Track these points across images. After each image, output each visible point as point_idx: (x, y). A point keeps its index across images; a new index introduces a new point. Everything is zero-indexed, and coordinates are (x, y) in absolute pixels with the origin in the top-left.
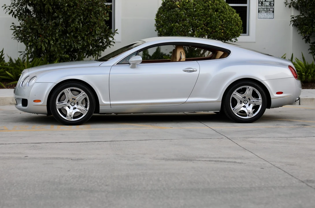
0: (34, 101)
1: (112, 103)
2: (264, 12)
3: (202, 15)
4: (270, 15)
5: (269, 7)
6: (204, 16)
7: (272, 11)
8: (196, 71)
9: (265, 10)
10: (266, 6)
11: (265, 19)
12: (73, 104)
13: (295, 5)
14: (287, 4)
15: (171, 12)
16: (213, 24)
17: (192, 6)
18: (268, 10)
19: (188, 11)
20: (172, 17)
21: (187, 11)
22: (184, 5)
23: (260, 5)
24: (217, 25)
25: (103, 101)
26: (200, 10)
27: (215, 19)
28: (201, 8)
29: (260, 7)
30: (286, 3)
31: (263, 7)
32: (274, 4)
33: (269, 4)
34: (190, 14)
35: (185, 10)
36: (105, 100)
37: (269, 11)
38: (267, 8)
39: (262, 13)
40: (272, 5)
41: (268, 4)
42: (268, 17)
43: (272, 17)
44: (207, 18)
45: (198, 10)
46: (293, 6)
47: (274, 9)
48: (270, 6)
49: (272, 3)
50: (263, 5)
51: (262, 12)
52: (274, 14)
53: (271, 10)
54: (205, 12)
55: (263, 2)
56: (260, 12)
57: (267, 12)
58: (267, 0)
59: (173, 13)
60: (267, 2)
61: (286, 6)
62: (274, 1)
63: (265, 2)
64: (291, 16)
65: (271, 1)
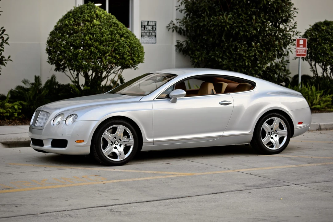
0: (77, 141)
1: (155, 139)
2: (146, 36)
3: (109, 40)
4: (152, 40)
5: (151, 31)
6: (112, 42)
7: (155, 36)
8: (231, 104)
9: (148, 34)
10: (148, 30)
11: (148, 44)
12: (117, 143)
13: (178, 30)
14: (170, 29)
15: (74, 37)
16: (121, 50)
17: (98, 31)
18: (151, 34)
19: (95, 36)
20: (76, 42)
21: (93, 36)
22: (89, 29)
23: (143, 29)
24: (125, 52)
25: (147, 139)
26: (108, 35)
27: (123, 45)
28: (108, 33)
29: (143, 31)
30: (168, 27)
31: (146, 31)
32: (156, 28)
33: (151, 28)
34: (96, 39)
35: (91, 35)
36: (149, 137)
37: (152, 36)
38: (149, 33)
39: (144, 38)
40: (154, 29)
41: (150, 28)
42: (151, 42)
43: (155, 42)
44: (115, 43)
45: (105, 35)
46: (176, 31)
47: (156, 33)
48: (152, 30)
49: (154, 27)
50: (146, 29)
51: (145, 36)
52: (156, 39)
53: (154, 34)
54: (112, 37)
55: (146, 26)
56: (143, 36)
57: (149, 36)
58: (149, 24)
59: (76, 37)
60: (149, 27)
61: (169, 30)
62: (156, 25)
63: (148, 26)
64: (177, 41)
65: (153, 25)
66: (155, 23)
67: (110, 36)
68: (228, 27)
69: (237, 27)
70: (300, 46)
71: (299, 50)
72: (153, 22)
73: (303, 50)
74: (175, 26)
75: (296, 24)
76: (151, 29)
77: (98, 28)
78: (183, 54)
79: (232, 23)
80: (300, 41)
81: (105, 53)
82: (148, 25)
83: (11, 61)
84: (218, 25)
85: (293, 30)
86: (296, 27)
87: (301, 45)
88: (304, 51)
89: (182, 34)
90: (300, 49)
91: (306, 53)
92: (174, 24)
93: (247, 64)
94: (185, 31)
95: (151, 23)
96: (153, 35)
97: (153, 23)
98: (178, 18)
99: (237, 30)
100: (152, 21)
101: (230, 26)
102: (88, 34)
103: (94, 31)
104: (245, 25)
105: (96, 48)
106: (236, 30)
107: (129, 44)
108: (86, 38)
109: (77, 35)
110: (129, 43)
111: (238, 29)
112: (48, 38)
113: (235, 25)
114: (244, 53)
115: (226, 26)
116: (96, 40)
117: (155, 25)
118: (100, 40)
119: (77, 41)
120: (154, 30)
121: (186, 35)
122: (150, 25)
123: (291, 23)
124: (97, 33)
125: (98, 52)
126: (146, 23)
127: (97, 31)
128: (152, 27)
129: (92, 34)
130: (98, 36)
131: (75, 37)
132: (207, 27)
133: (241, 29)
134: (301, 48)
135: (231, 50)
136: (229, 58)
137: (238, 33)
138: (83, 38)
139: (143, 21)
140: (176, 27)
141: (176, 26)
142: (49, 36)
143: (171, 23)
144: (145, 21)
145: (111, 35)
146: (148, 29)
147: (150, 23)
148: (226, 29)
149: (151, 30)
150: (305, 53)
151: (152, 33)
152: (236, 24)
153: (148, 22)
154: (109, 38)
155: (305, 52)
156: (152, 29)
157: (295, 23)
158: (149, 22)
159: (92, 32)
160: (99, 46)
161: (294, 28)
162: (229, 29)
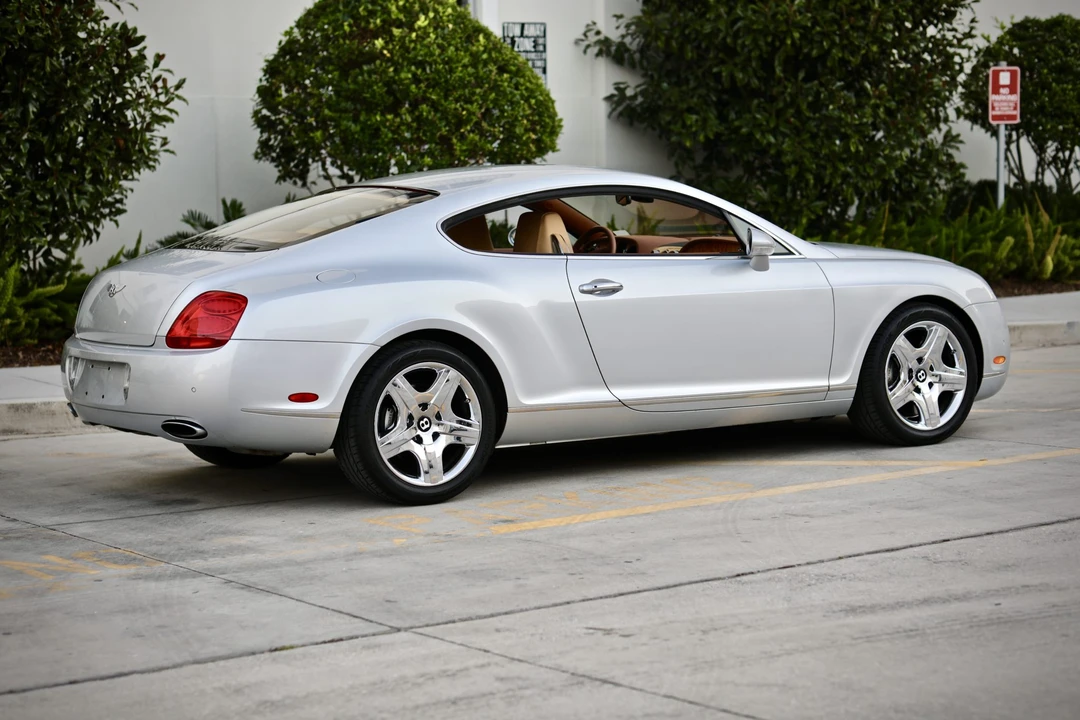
3: (470, 83)
5: (533, 56)
6: (478, 87)
7: (541, 70)
10: (524, 51)
13: (613, 50)
14: (588, 47)
15: (363, 76)
17: (437, 54)
19: (428, 71)
21: (424, 70)
22: (408, 50)
24: (516, 119)
26: (465, 66)
27: (510, 97)
28: (466, 61)
30: (582, 40)
32: (545, 46)
33: (533, 44)
34: (434, 79)
35: (417, 68)
37: (533, 70)
38: (527, 60)
40: (541, 48)
41: (528, 44)
45: (457, 68)
46: (609, 54)
47: (545, 60)
48: (536, 51)
49: (541, 41)
50: (516, 49)
52: (546, 79)
53: (539, 63)
54: (478, 72)
55: (516, 39)
58: (526, 33)
59: (370, 77)
60: (526, 40)
61: (585, 52)
62: (544, 36)
63: (522, 39)
64: (616, 84)
65: (538, 37)
66: (542, 29)
67: (470, 70)
68: (797, 35)
69: (824, 35)
70: (1002, 90)
71: (999, 101)
72: (538, 26)
73: (1010, 101)
74: (601, 37)
75: (974, 24)
76: (533, 50)
77: (435, 46)
78: (631, 124)
79: (809, 24)
80: (1002, 74)
81: (461, 122)
82: (522, 35)
83: (172, 155)
84: (764, 33)
85: (968, 42)
86: (974, 32)
87: (1004, 86)
88: (1012, 105)
89: (626, 62)
90: (1002, 101)
91: (1017, 113)
92: (598, 33)
93: (853, 149)
94: (635, 52)
95: (532, 27)
96: (539, 67)
97: (536, 29)
98: (618, 13)
99: (825, 44)
100: (535, 24)
101: (801, 34)
102: (405, 63)
103: (426, 55)
104: (848, 30)
105: (434, 106)
106: (823, 46)
107: (526, 94)
108: (403, 75)
109: (373, 66)
110: (524, 92)
111: (829, 42)
112: (261, 80)
113: (818, 29)
114: (846, 116)
115: (788, 33)
116: (433, 83)
117: (542, 34)
118: (447, 81)
119: (375, 88)
120: (541, 52)
121: (638, 65)
122: (527, 37)
123: (960, 22)
124: (436, 62)
125: (441, 119)
126: (517, 32)
127: (434, 55)
128: (534, 42)
129: (421, 64)
130: (438, 72)
131: (366, 75)
132: (724, 39)
133: (837, 39)
134: (1004, 98)
135: (804, 107)
136: (798, 132)
137: (825, 55)
138: (391, 77)
139: (509, 23)
140: (606, 42)
141: (607, 39)
142: (262, 74)
143: (588, 29)
144: (514, 23)
145: (474, 65)
146: (522, 49)
147: (528, 30)
148: (789, 42)
149: (530, 52)
150: (1014, 113)
151: (533, 60)
152: (819, 25)
153: (523, 25)
154: (470, 75)
155: (1015, 109)
156: (534, 47)
157: (973, 21)
158: (526, 26)
159: (420, 58)
160: (443, 101)
161: (969, 35)
162: (798, 42)
